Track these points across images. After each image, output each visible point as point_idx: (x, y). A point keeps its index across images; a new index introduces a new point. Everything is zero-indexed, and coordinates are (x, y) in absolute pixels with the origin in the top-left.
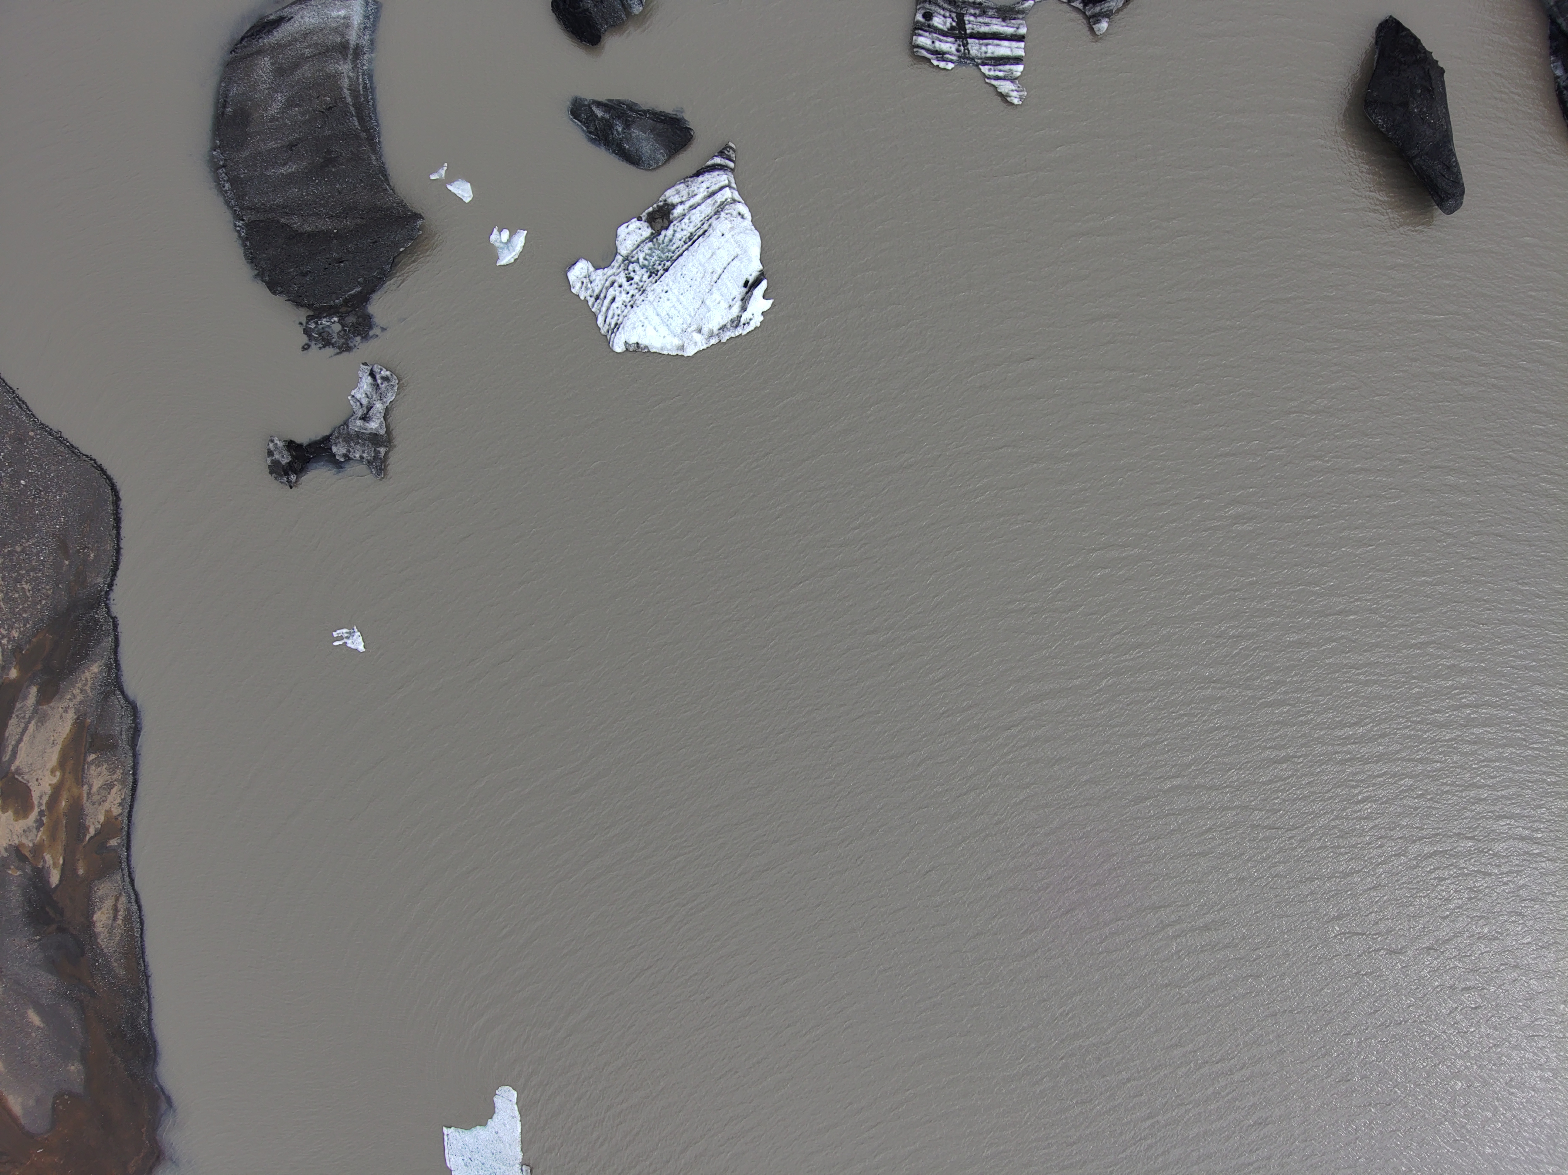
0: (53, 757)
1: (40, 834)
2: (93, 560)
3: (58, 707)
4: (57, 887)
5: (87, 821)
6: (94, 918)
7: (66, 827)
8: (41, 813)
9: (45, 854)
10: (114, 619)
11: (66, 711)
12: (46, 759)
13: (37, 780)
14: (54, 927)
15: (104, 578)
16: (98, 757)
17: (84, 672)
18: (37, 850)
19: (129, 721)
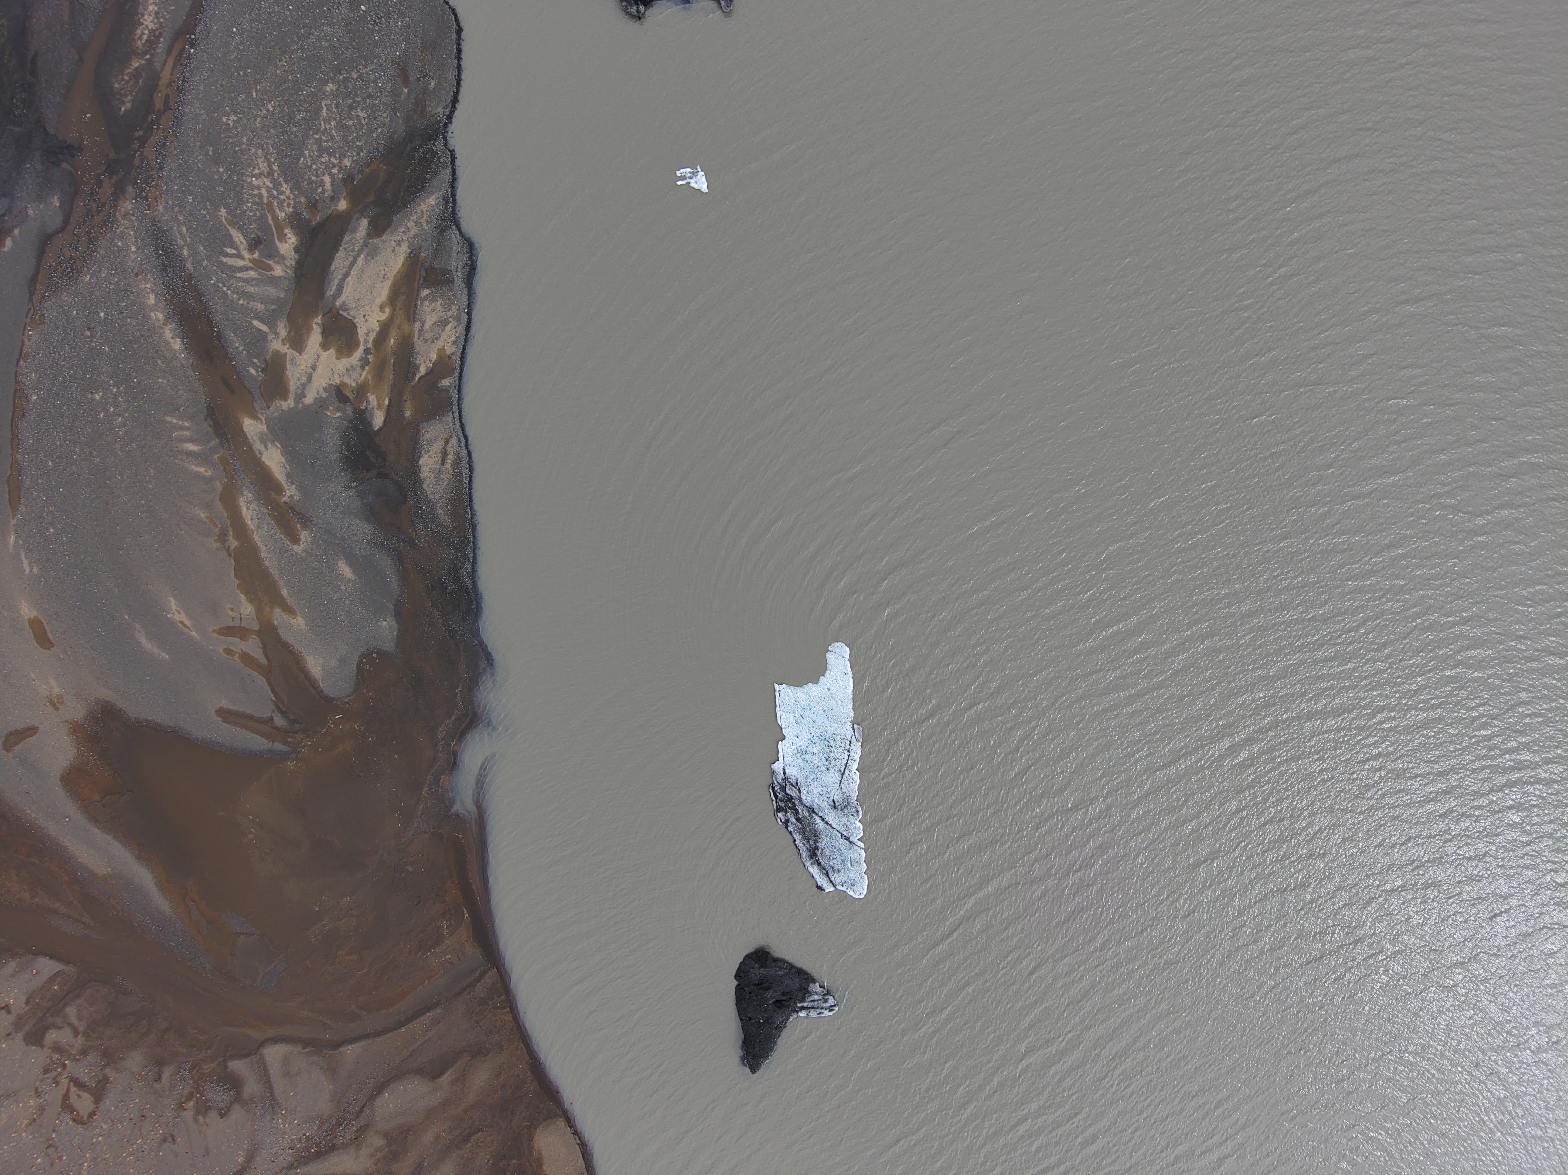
0: (384, 292)
1: (365, 373)
2: (434, 89)
3: (391, 240)
4: (380, 429)
5: (418, 359)
6: (420, 462)
7: (394, 366)
8: (367, 351)
9: (369, 395)
10: (452, 152)
11: (399, 244)
12: (375, 294)
13: (364, 316)
14: (375, 472)
15: (444, 108)
16: (433, 292)
17: (419, 205)
18: (361, 390)
19: (465, 258)
